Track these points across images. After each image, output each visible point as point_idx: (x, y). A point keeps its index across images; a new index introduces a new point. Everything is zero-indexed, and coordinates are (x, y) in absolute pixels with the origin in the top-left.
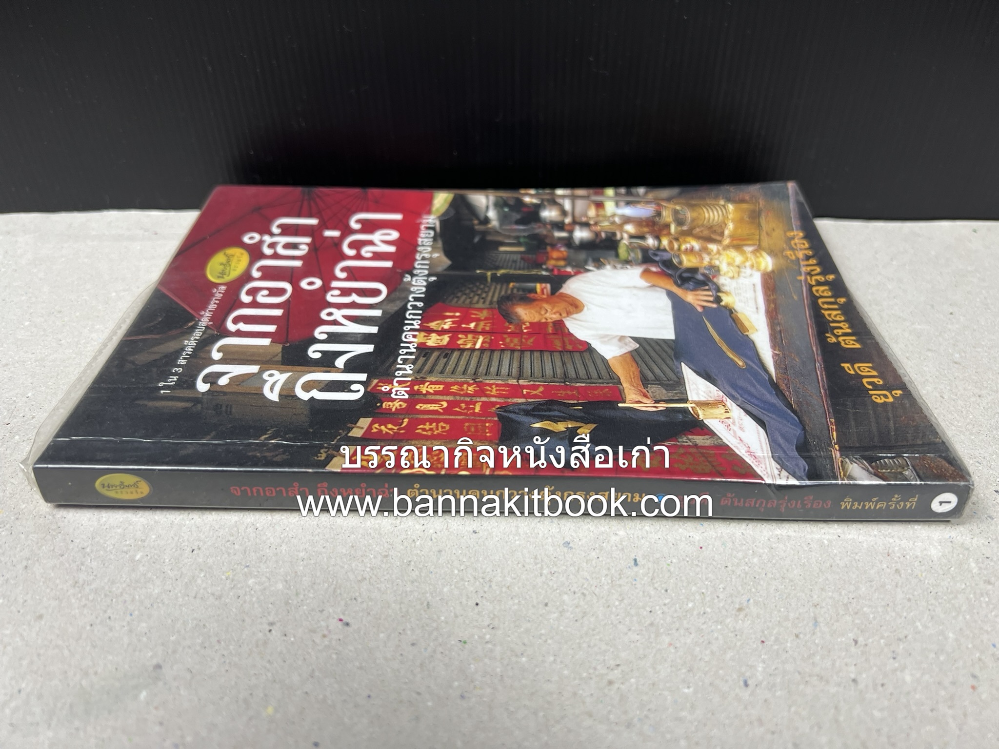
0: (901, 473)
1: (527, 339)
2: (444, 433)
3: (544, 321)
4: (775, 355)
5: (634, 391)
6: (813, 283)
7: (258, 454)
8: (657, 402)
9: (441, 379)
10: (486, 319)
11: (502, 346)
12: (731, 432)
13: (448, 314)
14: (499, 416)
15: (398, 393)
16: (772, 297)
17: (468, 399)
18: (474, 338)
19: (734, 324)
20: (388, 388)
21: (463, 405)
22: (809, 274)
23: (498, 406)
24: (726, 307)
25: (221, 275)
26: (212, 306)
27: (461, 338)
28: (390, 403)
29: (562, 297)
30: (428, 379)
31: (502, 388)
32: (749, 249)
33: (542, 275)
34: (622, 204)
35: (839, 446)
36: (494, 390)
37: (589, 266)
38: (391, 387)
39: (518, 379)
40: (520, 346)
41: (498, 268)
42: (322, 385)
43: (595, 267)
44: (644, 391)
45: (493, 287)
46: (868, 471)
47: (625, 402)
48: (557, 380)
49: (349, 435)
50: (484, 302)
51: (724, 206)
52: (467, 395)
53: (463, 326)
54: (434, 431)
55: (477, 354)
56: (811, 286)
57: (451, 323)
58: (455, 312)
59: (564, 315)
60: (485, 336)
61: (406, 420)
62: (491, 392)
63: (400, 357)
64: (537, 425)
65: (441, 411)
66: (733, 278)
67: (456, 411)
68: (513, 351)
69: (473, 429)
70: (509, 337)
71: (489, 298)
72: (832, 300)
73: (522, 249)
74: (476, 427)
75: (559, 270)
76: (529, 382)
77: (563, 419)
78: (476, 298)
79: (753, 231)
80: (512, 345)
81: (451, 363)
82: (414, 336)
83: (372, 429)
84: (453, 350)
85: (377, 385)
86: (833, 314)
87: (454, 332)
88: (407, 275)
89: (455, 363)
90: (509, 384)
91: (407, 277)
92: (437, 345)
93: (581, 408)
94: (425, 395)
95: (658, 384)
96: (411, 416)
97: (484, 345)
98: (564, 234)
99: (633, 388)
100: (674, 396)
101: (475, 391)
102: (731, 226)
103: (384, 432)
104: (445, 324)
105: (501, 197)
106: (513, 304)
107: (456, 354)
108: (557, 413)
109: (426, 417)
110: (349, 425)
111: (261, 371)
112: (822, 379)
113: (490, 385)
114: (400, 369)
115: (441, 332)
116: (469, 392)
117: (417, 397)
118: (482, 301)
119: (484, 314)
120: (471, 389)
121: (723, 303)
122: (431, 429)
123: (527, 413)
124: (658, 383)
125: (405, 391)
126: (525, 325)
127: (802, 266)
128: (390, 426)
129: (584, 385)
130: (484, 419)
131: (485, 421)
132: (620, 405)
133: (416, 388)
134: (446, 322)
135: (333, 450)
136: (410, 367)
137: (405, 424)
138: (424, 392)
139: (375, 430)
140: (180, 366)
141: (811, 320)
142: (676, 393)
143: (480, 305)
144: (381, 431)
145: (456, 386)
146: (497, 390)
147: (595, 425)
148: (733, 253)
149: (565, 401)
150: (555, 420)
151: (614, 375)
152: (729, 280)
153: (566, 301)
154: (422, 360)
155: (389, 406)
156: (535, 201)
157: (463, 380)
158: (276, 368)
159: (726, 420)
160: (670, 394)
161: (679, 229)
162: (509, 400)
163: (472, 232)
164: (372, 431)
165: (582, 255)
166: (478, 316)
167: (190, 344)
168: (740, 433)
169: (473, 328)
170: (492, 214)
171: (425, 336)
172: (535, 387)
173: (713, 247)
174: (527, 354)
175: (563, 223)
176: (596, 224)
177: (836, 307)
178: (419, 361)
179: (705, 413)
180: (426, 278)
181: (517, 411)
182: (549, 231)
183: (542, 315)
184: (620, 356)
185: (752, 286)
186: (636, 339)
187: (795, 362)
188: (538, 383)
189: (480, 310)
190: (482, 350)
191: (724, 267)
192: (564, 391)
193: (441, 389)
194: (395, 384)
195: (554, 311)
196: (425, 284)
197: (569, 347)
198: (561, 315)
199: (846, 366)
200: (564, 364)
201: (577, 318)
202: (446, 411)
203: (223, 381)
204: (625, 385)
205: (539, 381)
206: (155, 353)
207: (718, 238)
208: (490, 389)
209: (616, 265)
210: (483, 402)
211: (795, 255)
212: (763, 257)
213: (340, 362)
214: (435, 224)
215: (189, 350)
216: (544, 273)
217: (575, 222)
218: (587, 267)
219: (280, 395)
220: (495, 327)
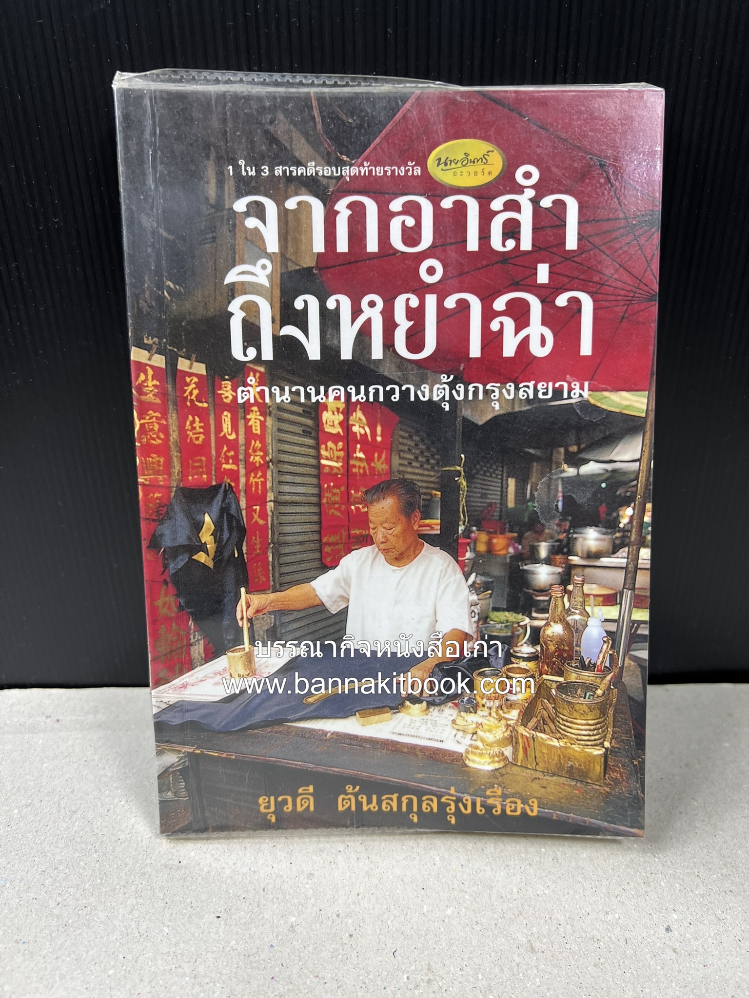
0: (169, 790)
1: (339, 509)
2: (188, 440)
3: (371, 526)
4: (325, 733)
5: (263, 603)
6: (443, 800)
7: (146, 285)
8: (250, 620)
9: (269, 431)
10: (372, 469)
11: (326, 486)
12: (211, 675)
13: (379, 429)
14: (219, 486)
15: (244, 393)
16: (419, 753)
17: (241, 457)
18: (338, 458)
19: (372, 706)
20: (253, 383)
21: (232, 453)
22: (458, 800)
23: (233, 484)
24: (402, 704)
25: (443, 161)
26: (379, 171)
27: (336, 446)
28: (229, 387)
29: (416, 546)
30: (268, 418)
31: (260, 487)
32: (508, 751)
33: (459, 525)
34: (613, 627)
35: (198, 754)
36: (257, 480)
37: (476, 577)
38: (254, 385)
39: (274, 502)
40: (327, 503)
41: (469, 478)
42: (252, 320)
43: (474, 582)
44: (265, 611)
45: (432, 473)
46: (170, 767)
47: (247, 592)
48: (276, 536)
49: (180, 358)
50: (401, 465)
51: (602, 745)
52: (247, 456)
53: (359, 446)
54: (191, 431)
55: (313, 461)
56: (439, 797)
57: (363, 432)
58: (382, 436)
59: (382, 546)
60: (341, 469)
61: (205, 405)
62: (254, 478)
63: (302, 389)
64: (207, 518)
65: (222, 435)
66: (454, 722)
67: (223, 448)
68: (319, 496)
69: (196, 464)
70: (341, 492)
71: (409, 470)
72: (415, 809)
73: (511, 504)
74: (201, 467)
75: (468, 544)
76: (271, 511)
77: (218, 539)
78: (412, 457)
79: (541, 765)
80: (327, 495)
81: (297, 438)
82: (337, 398)
83: (189, 377)
84: (317, 439)
85: (255, 371)
86: (391, 803)
87: (348, 437)
88: (452, 377)
89: (297, 442)
90: (267, 493)
91: (448, 378)
92: (324, 421)
93: (236, 556)
94: (245, 418)
95: (275, 624)
96: (211, 409)
97: (327, 468)
98: (543, 553)
99: (268, 602)
100: (259, 635)
101: (254, 464)
102: (555, 743)
103: (186, 388)
104: (360, 427)
105: (637, 479)
106: (399, 497)
107: (310, 442)
108: (226, 535)
109: (212, 422)
110: (194, 356)
111: (269, 256)
112: (291, 764)
113: (264, 476)
114: (282, 390)
115: (346, 425)
116: (252, 458)
117: (241, 411)
118: (406, 463)
119: (380, 465)
120: (257, 459)
121: (408, 703)
122: (194, 428)
123: (224, 511)
124: (278, 623)
125: (249, 399)
126: (363, 507)
127: (474, 798)
128: (196, 392)
129: (270, 559)
130: (213, 473)
131: (209, 473)
132: (243, 590)
133: (255, 409)
134: (363, 428)
135: (157, 348)
136: (287, 399)
137: (200, 405)
138: (248, 417)
139: (188, 380)
140: (272, 170)
141: (382, 779)
142: (263, 638)
143: (396, 461)
144: (188, 385)
145: (260, 445)
146: (257, 483)
147: (212, 567)
148: (500, 733)
149: (244, 544)
150: (217, 534)
151: (287, 587)
152: (452, 718)
153: (408, 548)
154: (300, 410)
155: (226, 387)
156: (624, 521)
157: (270, 451)
158: (276, 269)
159: (229, 674)
160: (261, 633)
161: (554, 685)
162: (242, 494)
163: (552, 445)
164: (187, 378)
165: (497, 571)
166: (376, 460)
167: (311, 169)
168: (210, 681)
169: (355, 455)
170: (591, 468)
171: (338, 409)
172: (263, 515)
173: (514, 714)
174: (315, 509)
175: (571, 552)
176: (566, 591)
177: (404, 809)
178: (297, 408)
179: (236, 659)
180: (447, 398)
181: (227, 501)
182: (552, 538)
183: (382, 524)
184: (317, 595)
185: (440, 739)
186: (344, 612)
187: (314, 747)
188: (270, 519)
189: (388, 461)
190: (319, 467)
191: (471, 718)
192: (260, 543)
193: (254, 432)
194: (259, 389)
195: (389, 536)
196: (435, 398)
197: (327, 549)
198: (382, 543)
199: (311, 789)
200: (301, 543)
201: (378, 559)
202: (222, 441)
203: (252, 223)
204: (273, 596)
205: (272, 520)
206: (291, 138)
207: (531, 724)
208: (258, 476)
209: (478, 607)
210: (237, 472)
211: (494, 796)
212: (493, 762)
213: (289, 330)
214: (569, 397)
215: (301, 171)
216: (461, 528)
217: (570, 568)
218: (473, 576)
219: (233, 284)
220: (358, 477)
